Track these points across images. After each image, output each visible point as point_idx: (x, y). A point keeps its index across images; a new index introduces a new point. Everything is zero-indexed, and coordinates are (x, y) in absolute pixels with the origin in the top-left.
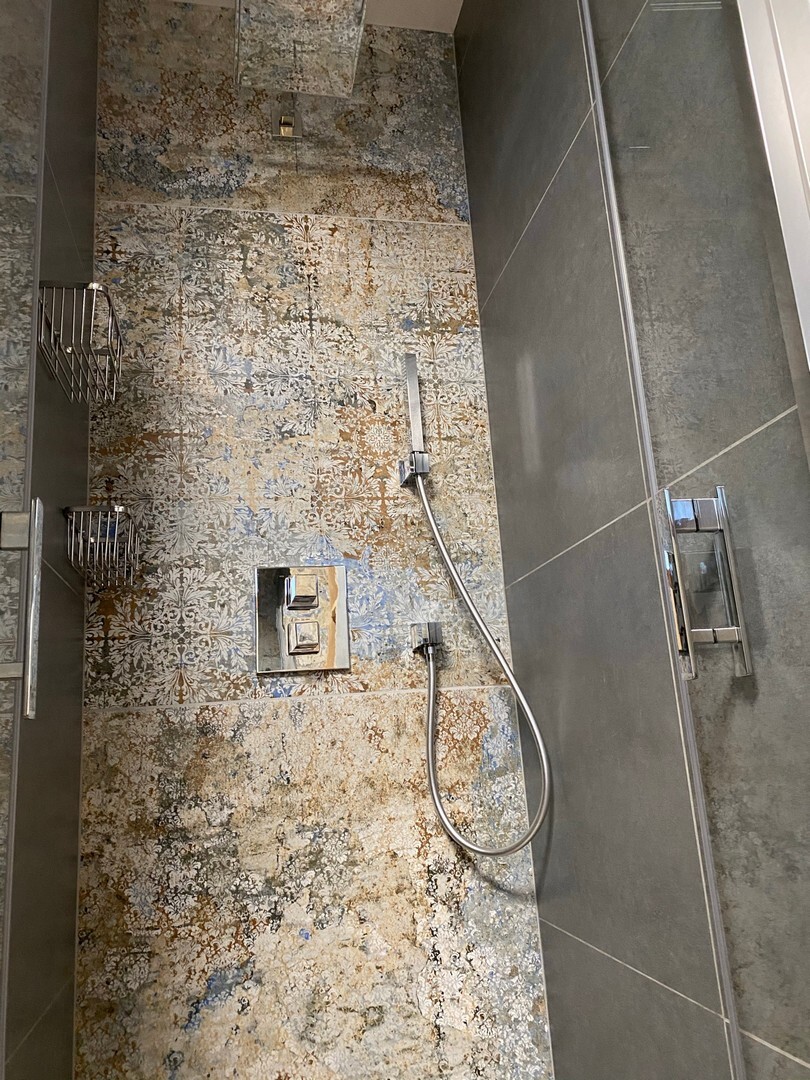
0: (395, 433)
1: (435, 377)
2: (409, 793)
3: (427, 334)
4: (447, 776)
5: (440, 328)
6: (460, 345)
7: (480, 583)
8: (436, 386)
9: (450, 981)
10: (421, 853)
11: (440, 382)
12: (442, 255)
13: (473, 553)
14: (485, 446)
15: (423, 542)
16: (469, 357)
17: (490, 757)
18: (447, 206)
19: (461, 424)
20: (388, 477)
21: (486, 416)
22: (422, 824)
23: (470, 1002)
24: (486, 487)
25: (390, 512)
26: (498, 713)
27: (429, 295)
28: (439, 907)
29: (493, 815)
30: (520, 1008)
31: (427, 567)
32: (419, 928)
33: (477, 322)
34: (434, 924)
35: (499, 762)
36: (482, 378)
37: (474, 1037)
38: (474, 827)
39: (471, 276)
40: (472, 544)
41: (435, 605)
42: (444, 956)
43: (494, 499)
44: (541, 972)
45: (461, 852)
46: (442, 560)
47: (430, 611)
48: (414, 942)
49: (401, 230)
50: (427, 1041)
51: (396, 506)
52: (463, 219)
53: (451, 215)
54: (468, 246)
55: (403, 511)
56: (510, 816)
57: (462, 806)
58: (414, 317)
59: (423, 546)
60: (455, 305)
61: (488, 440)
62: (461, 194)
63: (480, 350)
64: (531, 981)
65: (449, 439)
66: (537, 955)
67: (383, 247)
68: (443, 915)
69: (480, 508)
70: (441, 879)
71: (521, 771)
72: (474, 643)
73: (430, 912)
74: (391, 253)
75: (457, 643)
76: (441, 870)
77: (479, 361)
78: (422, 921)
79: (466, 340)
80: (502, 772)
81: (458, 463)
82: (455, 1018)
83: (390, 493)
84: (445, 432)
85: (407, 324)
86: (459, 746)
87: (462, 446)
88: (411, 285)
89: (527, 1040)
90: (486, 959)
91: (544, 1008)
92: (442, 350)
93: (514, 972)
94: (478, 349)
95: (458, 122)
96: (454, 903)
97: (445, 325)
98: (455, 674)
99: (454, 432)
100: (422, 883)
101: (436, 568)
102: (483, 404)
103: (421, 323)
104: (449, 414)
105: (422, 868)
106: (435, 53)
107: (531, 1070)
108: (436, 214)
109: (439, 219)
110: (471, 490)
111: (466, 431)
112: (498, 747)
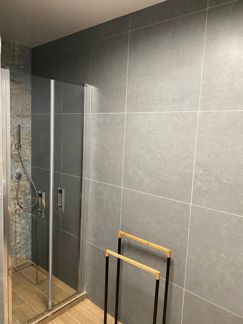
0: (14, 138)
1: (22, 127)
2: (13, 199)
3: (21, 118)
4: (19, 196)
5: (24, 117)
6: (27, 120)
7: (27, 165)
8: (22, 129)
9: (18, 225)
10: (15, 208)
11: (23, 127)
12: (25, 101)
13: (26, 160)
14: (30, 140)
15: (18, 158)
17: (26, 193)
18: (27, 90)
19: (26, 136)
20: (13, 146)
21: (31, 134)
22: (15, 204)
23: (20, 227)
24: (30, 148)
25: (13, 153)
26: (28, 186)
27: (22, 110)
29: (26, 201)
30: (28, 227)
31: (18, 163)
32: (14, 219)
33: (31, 116)
34: (16, 218)
35: (28, 193)
36: (31, 127)
37: (20, 231)
38: (23, 203)
39: (30, 106)
40: (26, 158)
41: (19, 169)
42: (17, 222)
43: (31, 150)
44: (31, 222)
45: (21, 207)
46: (21, 161)
47: (18, 170)
48: (13, 220)
49: (18, 95)
50: (14, 233)
51: (14, 152)
52: (30, 93)
53: (28, 93)
54: (30, 99)
55: (15, 153)
56: (29, 201)
57: (21, 200)
58: (19, 114)
59: (18, 159)
60: (27, 112)
61: (31, 139)
62: (30, 88)
63: (31, 121)
64: (29, 223)
65: (24, 139)
66: (31, 220)
67: (14, 99)
68: (17, 216)
69: (28, 152)
70: (17, 211)
71: (31, 195)
72: (25, 175)
73: (15, 216)
74: (16, 100)
75: (23, 175)
76: (17, 210)
77: (30, 124)
78: (14, 218)
80: (28, 195)
81: (25, 143)
82: (18, 230)
83: (13, 149)
84: (23, 137)
85: (18, 116)
86: (22, 192)
87: (26, 140)
88: (19, 107)
89: (28, 231)
90: (23, 221)
91: (31, 226)
92: (24, 121)
93: (27, 222)
94: (30, 121)
95: (31, 70)
96: (19, 214)
97: (25, 116)
98: (21, 181)
99: (25, 138)
100: (14, 212)
101: (20, 163)
102: (30, 132)
103: (20, 115)
104: (24, 134)
105: (14, 210)
106: (27, 52)
107: (28, 234)
108: (25, 92)
109: (25, 93)
110: (27, 148)
111: (27, 137)
112: (28, 191)
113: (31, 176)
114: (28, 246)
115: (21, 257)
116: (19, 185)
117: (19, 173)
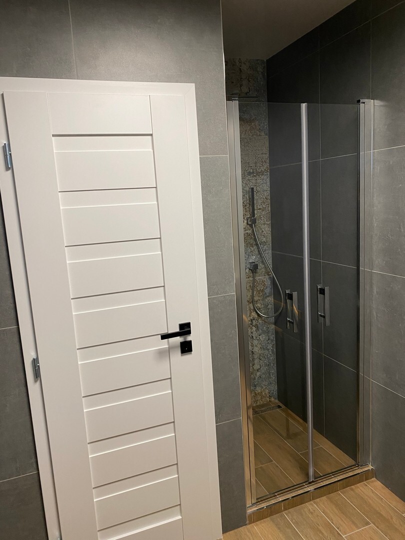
0: (246, 209)
1: (256, 190)
2: (248, 303)
3: (255, 176)
4: (256, 298)
5: (258, 174)
6: (263, 179)
7: (266, 250)
8: (257, 193)
9: (255, 342)
10: (250, 316)
11: (258, 191)
12: (260, 149)
13: (264, 242)
15: (252, 240)
16: (266, 183)
17: (266, 293)
18: (262, 131)
19: (263, 204)
21: (269, 201)
22: (250, 309)
23: (259, 346)
24: (268, 223)
26: (268, 283)
27: (256, 163)
28: (253, 327)
29: (266, 306)
30: (270, 347)
31: (253, 247)
33: (269, 171)
34: (252, 331)
35: (268, 294)
36: (269, 189)
37: (260, 353)
38: (261, 309)
39: (268, 155)
40: (264, 239)
41: (254, 257)
42: (254, 338)
43: (270, 226)
44: (274, 339)
45: (258, 315)
46: (257, 245)
47: (253, 259)
49: (249, 141)
50: (250, 354)
52: (266, 135)
53: (263, 134)
54: (267, 144)
55: (247, 232)
56: (270, 306)
57: (259, 305)
58: (251, 171)
60: (263, 166)
61: (270, 209)
62: (266, 125)
64: (272, 341)
65: (259, 209)
66: (274, 336)
68: (254, 329)
69: (267, 229)
70: (254, 321)
71: (273, 296)
72: (263, 266)
73: (252, 329)
75: (261, 266)
76: (254, 319)
77: (269, 184)
78: (250, 331)
79: (265, 177)
80: (268, 296)
81: (262, 216)
82: (256, 349)
84: (259, 207)
85: (250, 174)
86: (259, 291)
87: (263, 211)
89: (271, 353)
90: (263, 337)
91: (275, 346)
92: (258, 181)
93: (269, 339)
94: (268, 180)
95: (266, 97)
96: (256, 326)
97: (260, 173)
98: (258, 274)
99: (261, 207)
100: (250, 322)
101: (255, 247)
102: (269, 197)
103: (253, 173)
104: (260, 201)
105: (250, 319)
107: (271, 358)
108: (259, 133)
109: (260, 135)
110: (264, 224)
111: (264, 206)
112: (268, 291)
113: (271, 266)
114: (271, 376)
115: (262, 393)
116: (254, 280)
117: (254, 262)
